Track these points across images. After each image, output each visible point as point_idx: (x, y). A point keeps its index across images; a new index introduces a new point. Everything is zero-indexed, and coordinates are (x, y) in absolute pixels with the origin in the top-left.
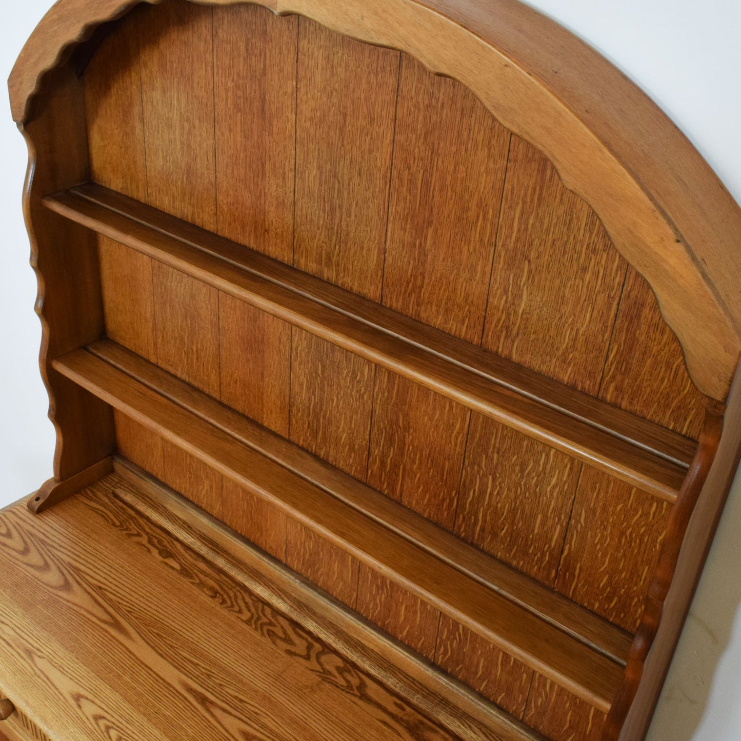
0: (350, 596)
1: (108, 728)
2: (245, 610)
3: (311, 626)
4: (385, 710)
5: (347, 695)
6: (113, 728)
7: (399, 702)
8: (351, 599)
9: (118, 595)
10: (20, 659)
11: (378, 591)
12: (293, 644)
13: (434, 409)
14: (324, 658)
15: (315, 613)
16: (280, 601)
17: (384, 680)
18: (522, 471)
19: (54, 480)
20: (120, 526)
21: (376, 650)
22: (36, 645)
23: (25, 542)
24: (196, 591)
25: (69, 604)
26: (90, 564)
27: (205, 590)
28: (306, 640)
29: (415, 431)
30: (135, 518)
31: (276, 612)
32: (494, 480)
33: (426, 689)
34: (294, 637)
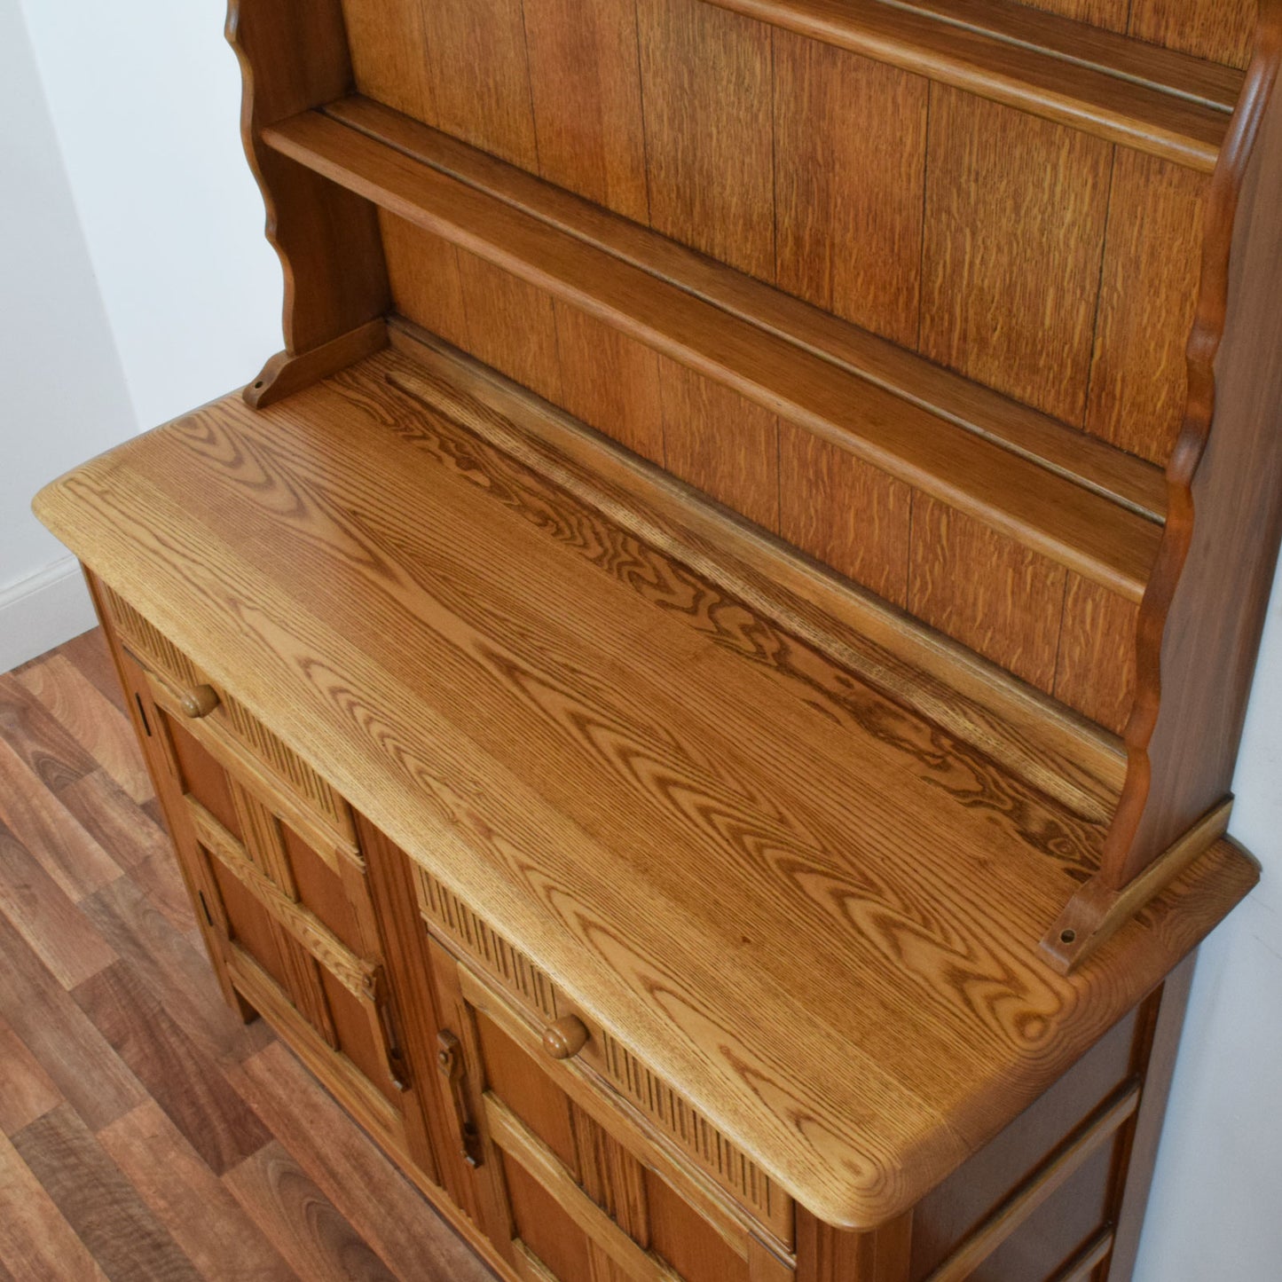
0: (769, 510)
1: (351, 705)
2: (594, 543)
3: (705, 567)
4: (819, 687)
5: (755, 665)
6: (359, 704)
7: (843, 675)
8: (770, 515)
9: (383, 522)
10: (218, 611)
11: (811, 491)
12: (670, 591)
13: (870, 116)
14: (720, 613)
15: (713, 548)
16: (656, 531)
17: (824, 646)
18: (1017, 208)
19: (287, 353)
20: (395, 425)
21: (814, 600)
22: (244, 591)
23: (236, 449)
24: (513, 516)
25: (302, 536)
26: (341, 478)
27: (531, 516)
28: (694, 586)
29: (843, 166)
30: (420, 413)
31: (646, 547)
32: (973, 234)
33: (895, 657)
34: (673, 582)
